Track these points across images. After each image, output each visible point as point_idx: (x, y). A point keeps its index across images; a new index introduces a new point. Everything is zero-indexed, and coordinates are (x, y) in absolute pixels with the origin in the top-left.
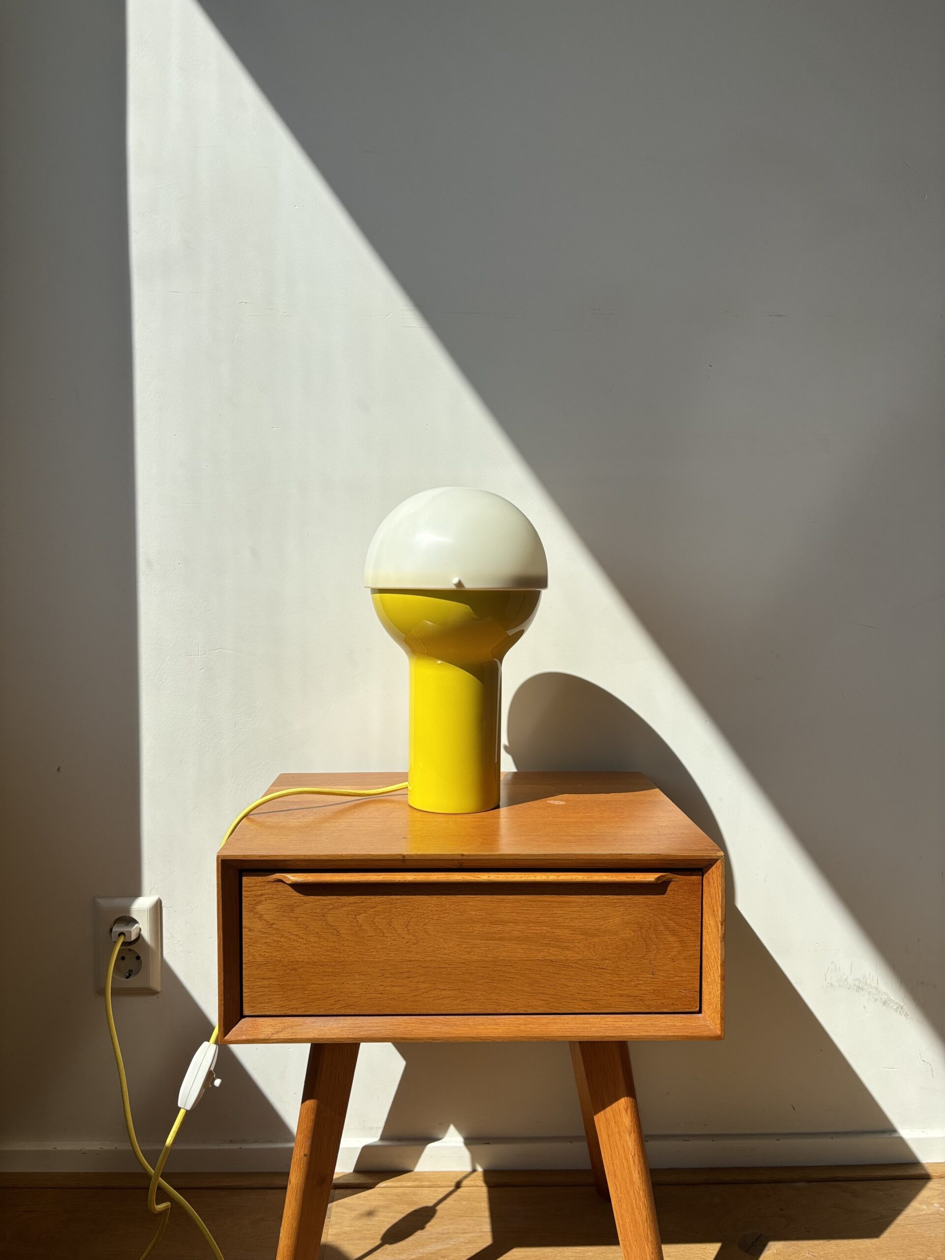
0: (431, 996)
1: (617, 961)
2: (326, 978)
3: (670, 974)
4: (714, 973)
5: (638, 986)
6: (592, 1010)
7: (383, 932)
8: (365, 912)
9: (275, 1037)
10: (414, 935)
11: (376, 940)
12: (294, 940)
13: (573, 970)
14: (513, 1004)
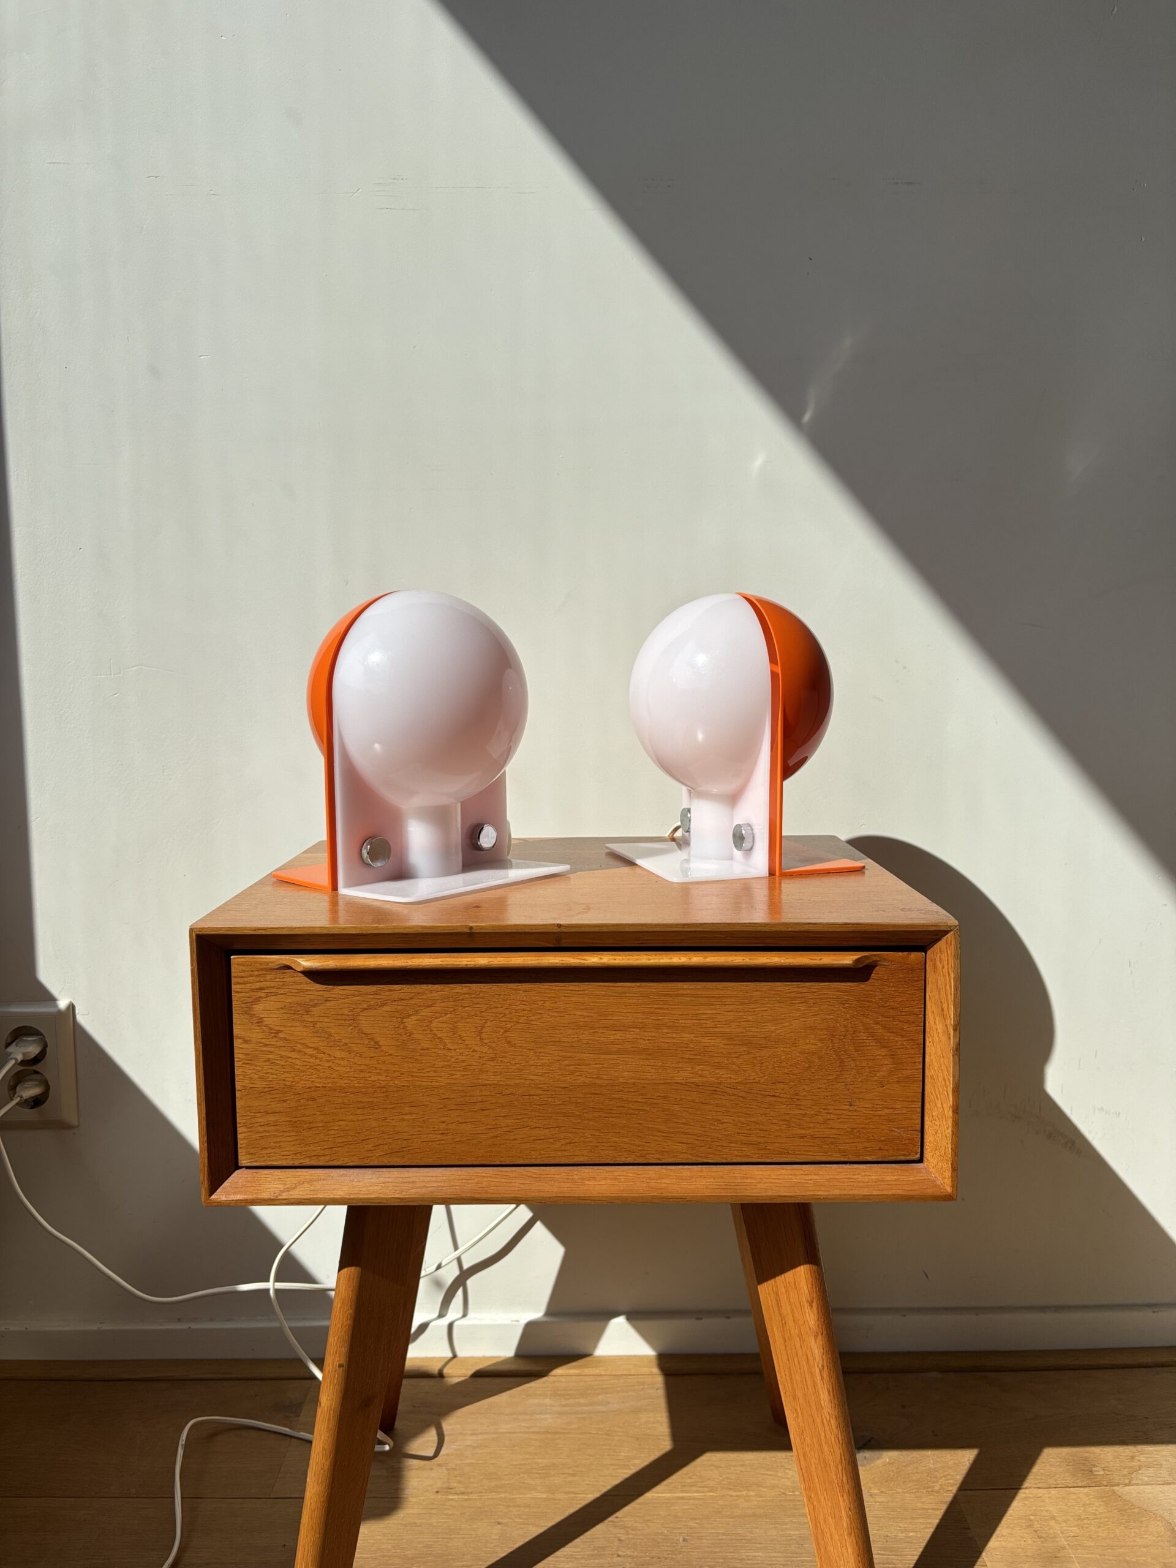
0: (518, 1137)
1: (796, 1085)
2: (359, 1111)
3: (877, 1105)
4: (942, 1103)
5: (828, 1122)
6: (758, 1158)
7: (445, 1043)
8: (416, 1013)
9: (284, 1196)
10: (491, 1047)
11: (433, 1055)
12: (311, 1056)
13: (729, 1097)
14: (640, 1148)
